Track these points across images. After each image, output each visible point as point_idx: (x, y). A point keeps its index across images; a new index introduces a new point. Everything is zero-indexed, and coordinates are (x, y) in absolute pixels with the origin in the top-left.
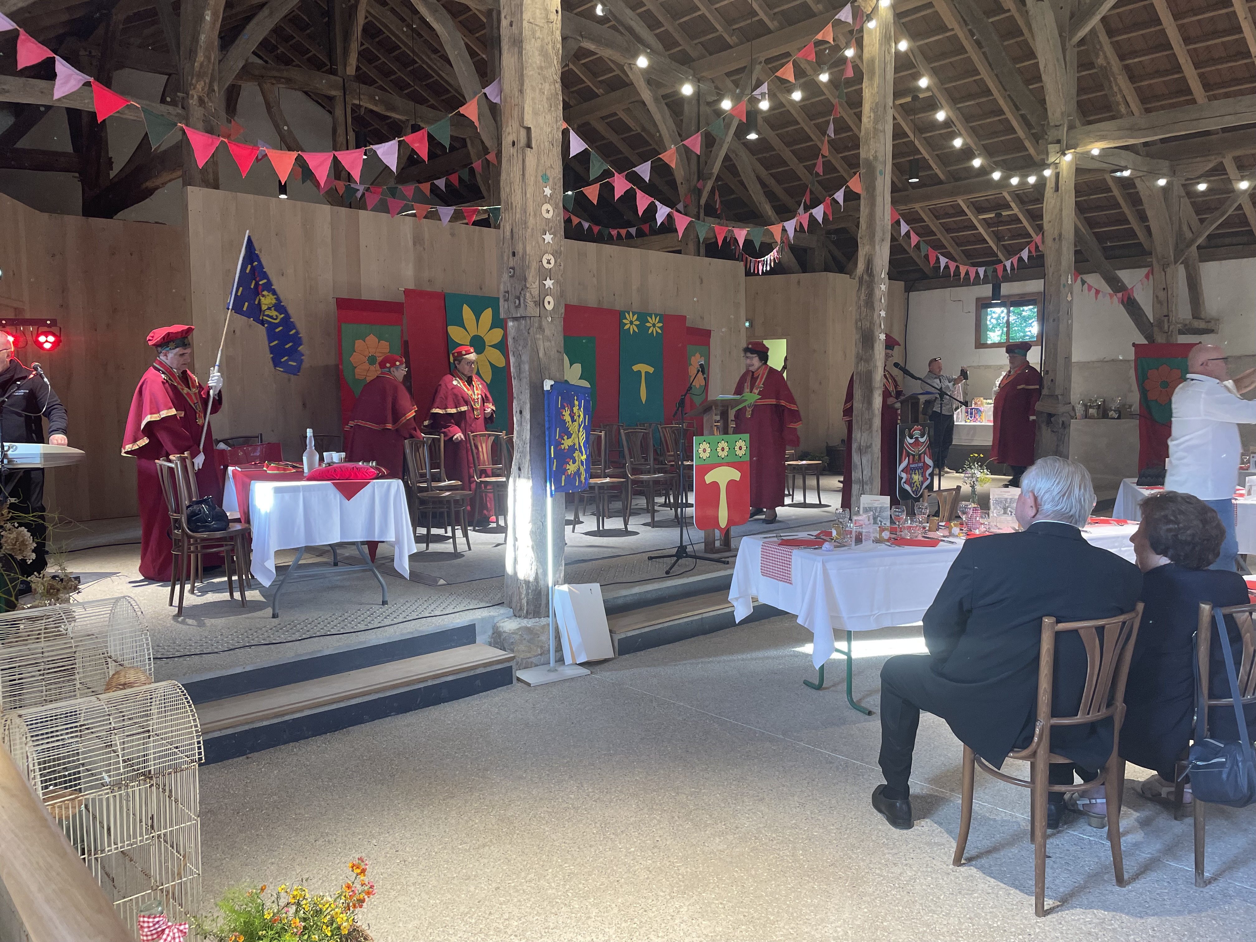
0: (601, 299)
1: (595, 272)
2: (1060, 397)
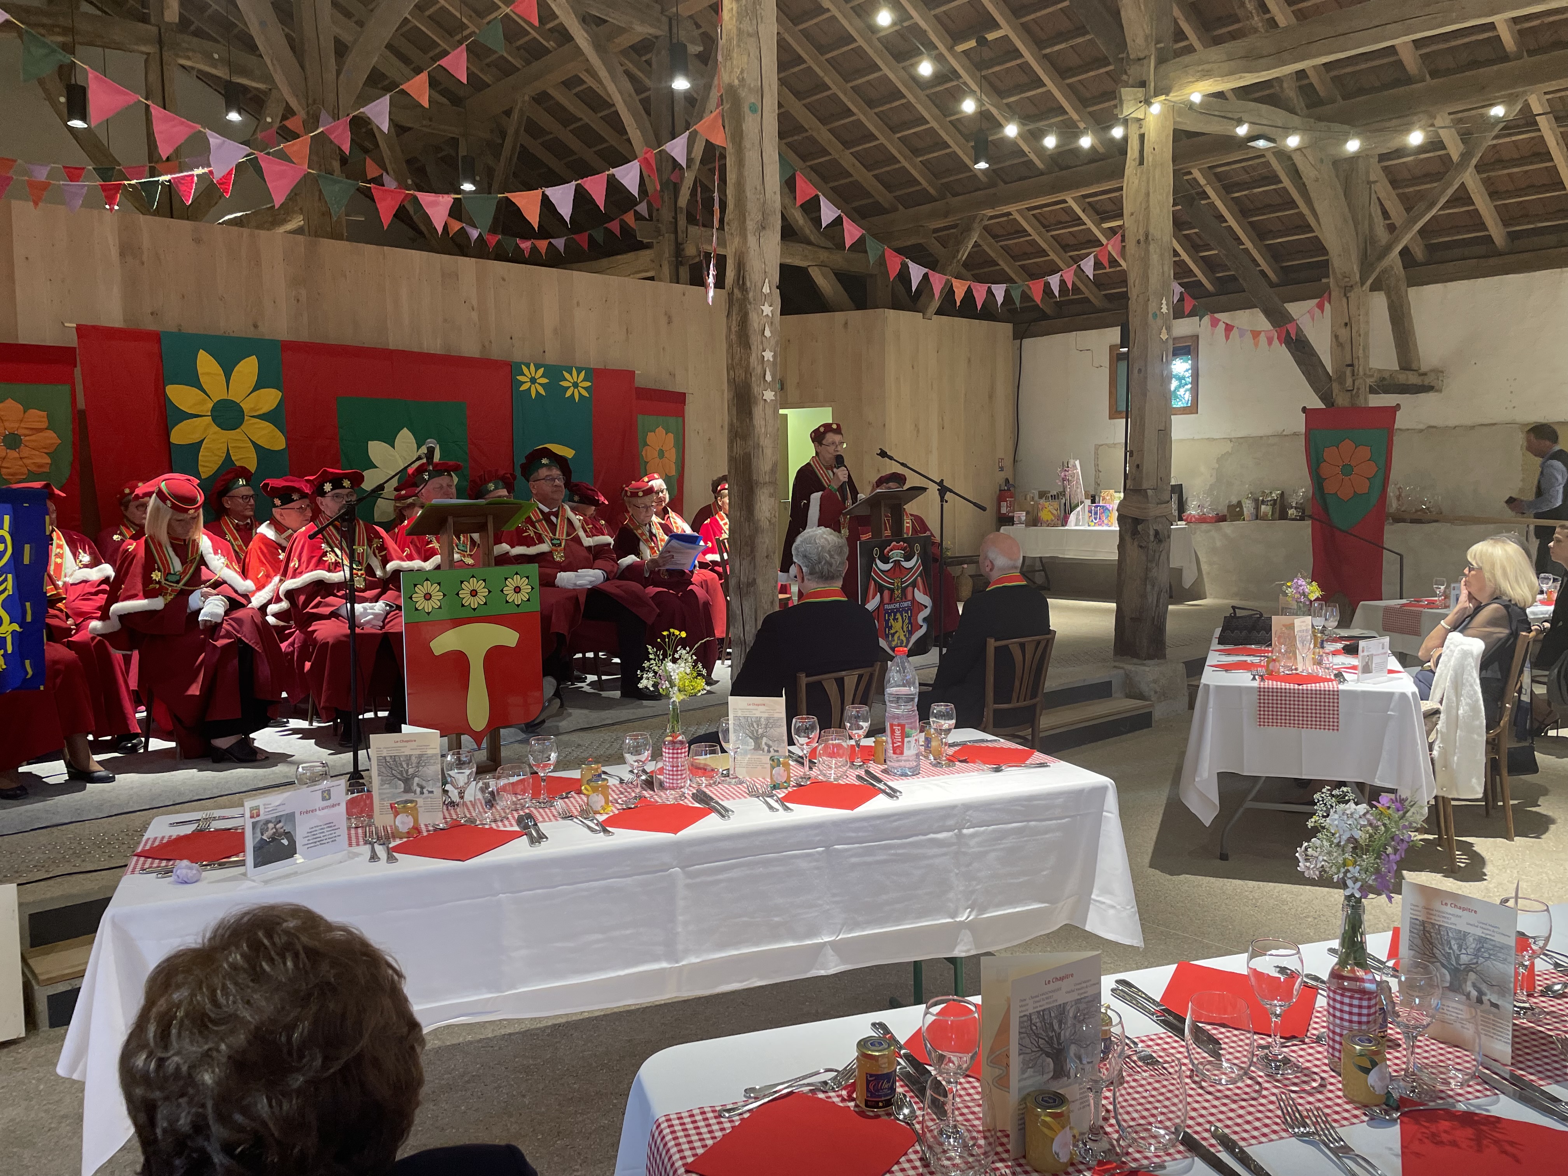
0: (487, 344)
1: (475, 303)
2: (1150, 492)
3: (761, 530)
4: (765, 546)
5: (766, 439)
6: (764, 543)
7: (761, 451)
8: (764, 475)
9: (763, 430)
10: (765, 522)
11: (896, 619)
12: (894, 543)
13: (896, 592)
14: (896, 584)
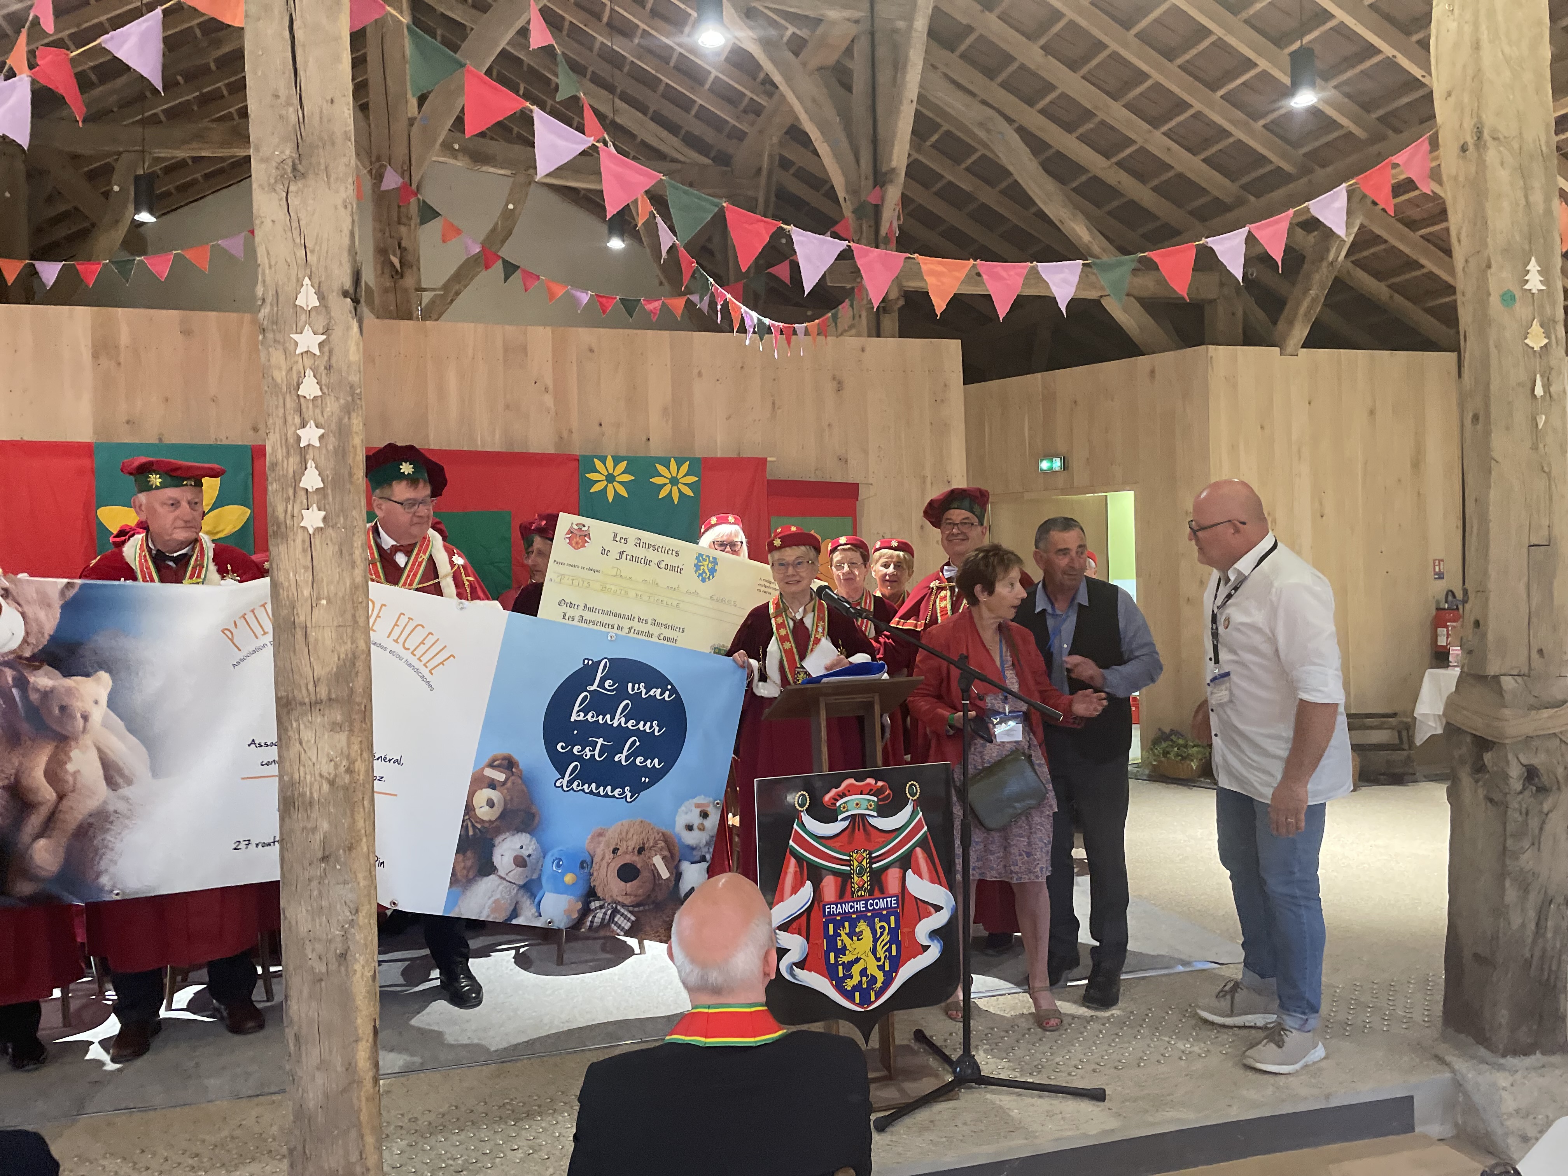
3: (303, 803)
4: (318, 837)
5: (315, 611)
6: (315, 829)
7: (299, 634)
8: (311, 687)
9: (306, 592)
10: (316, 786)
11: (856, 934)
12: (851, 781)
13: (856, 878)
14: (856, 864)
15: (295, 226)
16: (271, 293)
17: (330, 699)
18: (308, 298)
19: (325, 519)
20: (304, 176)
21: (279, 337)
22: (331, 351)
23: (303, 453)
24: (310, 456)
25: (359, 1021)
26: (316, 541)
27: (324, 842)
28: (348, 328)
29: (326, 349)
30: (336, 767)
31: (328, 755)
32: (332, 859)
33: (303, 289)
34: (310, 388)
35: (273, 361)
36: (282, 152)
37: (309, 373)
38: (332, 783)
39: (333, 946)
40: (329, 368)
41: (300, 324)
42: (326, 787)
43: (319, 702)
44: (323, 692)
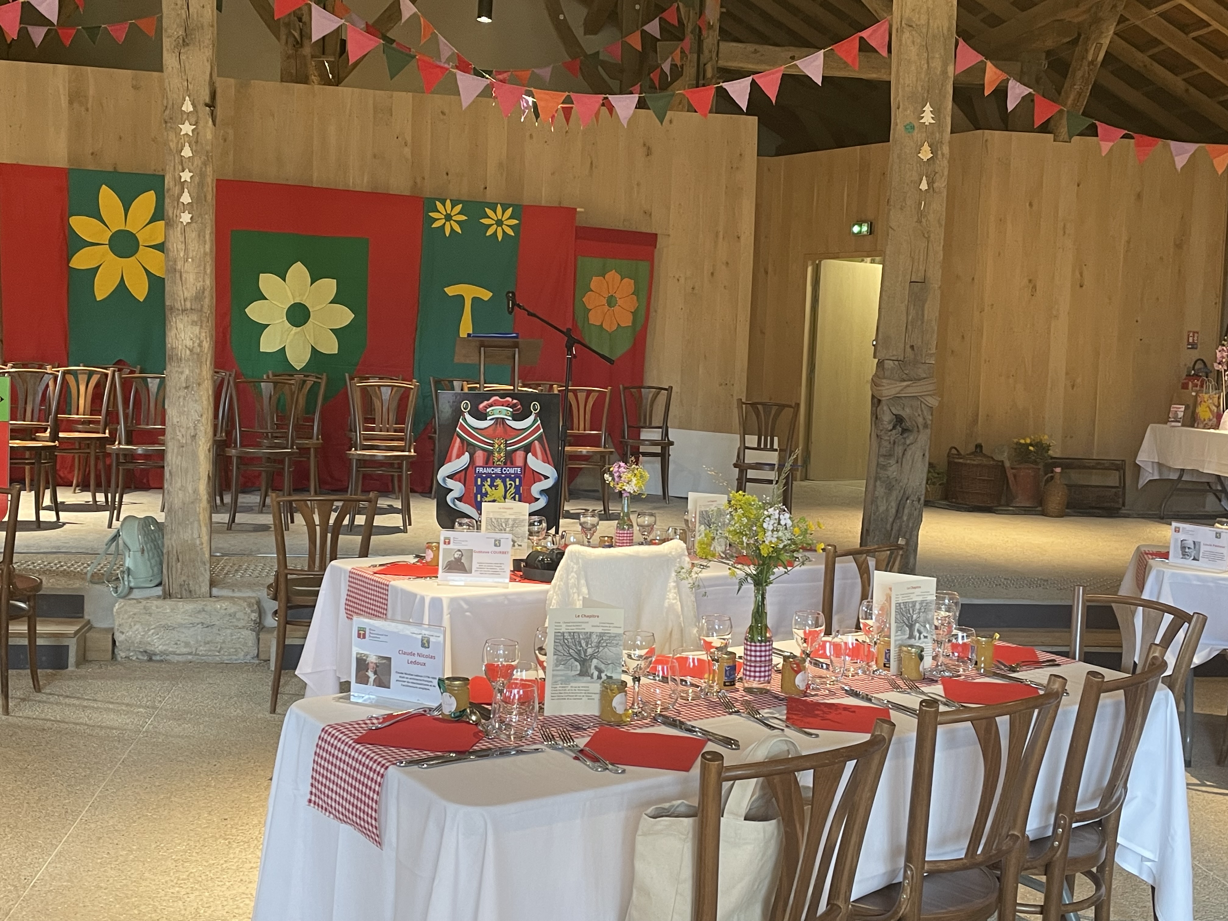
3: (177, 359)
4: (183, 378)
5: (186, 264)
6: (182, 373)
7: (178, 275)
8: (182, 302)
9: (182, 254)
10: (184, 351)
11: (494, 486)
12: (497, 398)
13: (496, 454)
14: (497, 446)
15: (183, 70)
16: (171, 103)
17: (191, 309)
18: (188, 107)
19: (191, 218)
20: (188, 45)
21: (173, 126)
22: (198, 134)
23: (183, 184)
24: (185, 186)
25: (201, 470)
26: (187, 229)
27: (187, 379)
28: (207, 122)
29: (195, 133)
30: (193, 344)
31: (190, 336)
32: (190, 389)
33: (185, 102)
34: (187, 152)
35: (170, 138)
36: (178, 32)
37: (187, 144)
38: (191, 350)
39: (189, 432)
40: (197, 142)
41: (184, 119)
42: (188, 352)
43: (186, 310)
44: (188, 305)
